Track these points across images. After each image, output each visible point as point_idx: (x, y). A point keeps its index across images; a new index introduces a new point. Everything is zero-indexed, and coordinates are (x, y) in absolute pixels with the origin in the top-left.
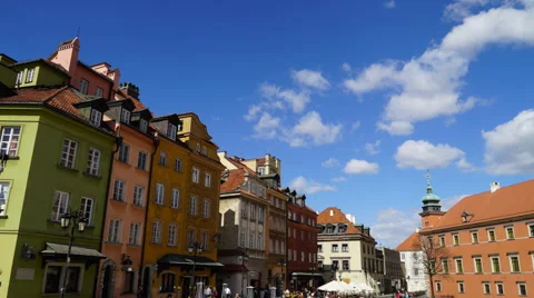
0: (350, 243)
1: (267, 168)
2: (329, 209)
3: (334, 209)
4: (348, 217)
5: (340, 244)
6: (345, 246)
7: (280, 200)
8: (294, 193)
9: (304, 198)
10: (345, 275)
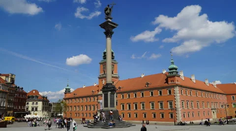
0: (39, 102)
1: (10, 78)
2: (33, 90)
3: (35, 90)
4: (40, 93)
5: (35, 102)
6: (37, 103)
7: (13, 90)
8: (19, 87)
9: (22, 88)
10: (36, 112)
